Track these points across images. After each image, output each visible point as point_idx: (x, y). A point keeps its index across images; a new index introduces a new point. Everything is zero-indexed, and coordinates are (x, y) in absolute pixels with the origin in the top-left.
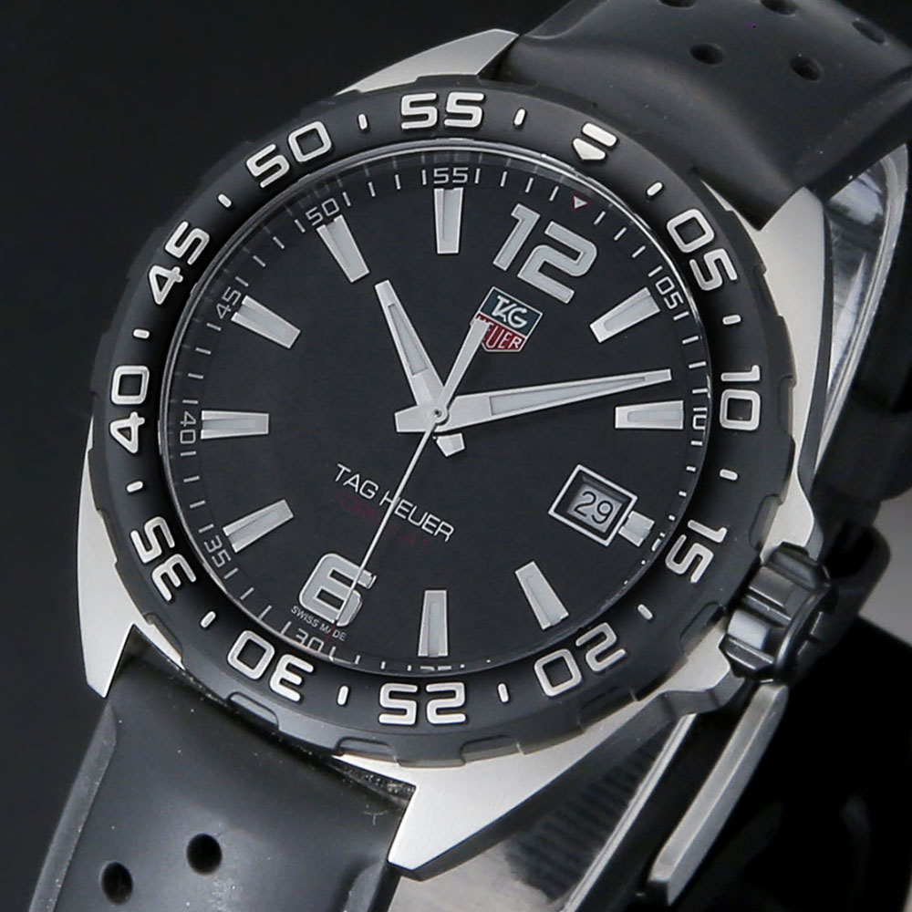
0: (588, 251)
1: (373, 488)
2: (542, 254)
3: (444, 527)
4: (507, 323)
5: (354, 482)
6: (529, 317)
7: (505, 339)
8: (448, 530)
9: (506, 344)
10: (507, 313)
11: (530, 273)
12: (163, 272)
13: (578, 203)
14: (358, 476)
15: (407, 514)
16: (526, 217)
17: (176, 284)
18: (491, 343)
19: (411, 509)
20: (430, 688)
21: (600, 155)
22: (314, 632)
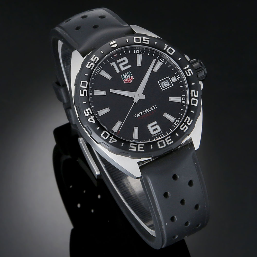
0: (125, 58)
1: (141, 113)
2: (121, 65)
3: (154, 107)
4: (128, 77)
5: (138, 115)
6: (129, 74)
7: (130, 79)
8: (155, 106)
9: (131, 80)
10: (126, 76)
11: (123, 69)
12: (90, 119)
13: (116, 55)
14: (137, 114)
15: (149, 111)
16: (113, 64)
17: (94, 118)
18: (130, 82)
19: (148, 110)
20: (185, 121)
21: (116, 45)
22: (158, 136)
